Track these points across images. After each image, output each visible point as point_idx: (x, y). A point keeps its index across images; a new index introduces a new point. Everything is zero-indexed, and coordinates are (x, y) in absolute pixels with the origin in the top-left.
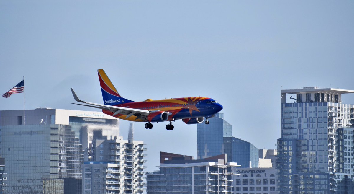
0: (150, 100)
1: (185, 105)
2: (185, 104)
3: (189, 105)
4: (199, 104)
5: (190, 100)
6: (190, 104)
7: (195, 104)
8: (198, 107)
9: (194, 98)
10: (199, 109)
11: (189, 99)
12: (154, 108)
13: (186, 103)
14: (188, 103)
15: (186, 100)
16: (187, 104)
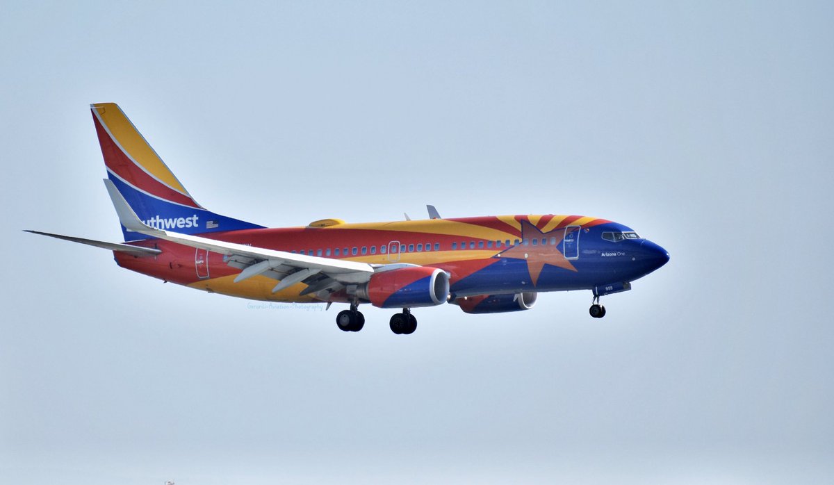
0: (335, 222)
1: (512, 243)
2: (508, 241)
3: (526, 244)
4: (574, 244)
5: (527, 228)
6: (535, 241)
7: (554, 242)
8: (571, 252)
9: (544, 221)
10: (572, 262)
11: (523, 221)
12: (369, 254)
13: (512, 238)
14: (522, 238)
15: (508, 225)
16: (521, 240)
